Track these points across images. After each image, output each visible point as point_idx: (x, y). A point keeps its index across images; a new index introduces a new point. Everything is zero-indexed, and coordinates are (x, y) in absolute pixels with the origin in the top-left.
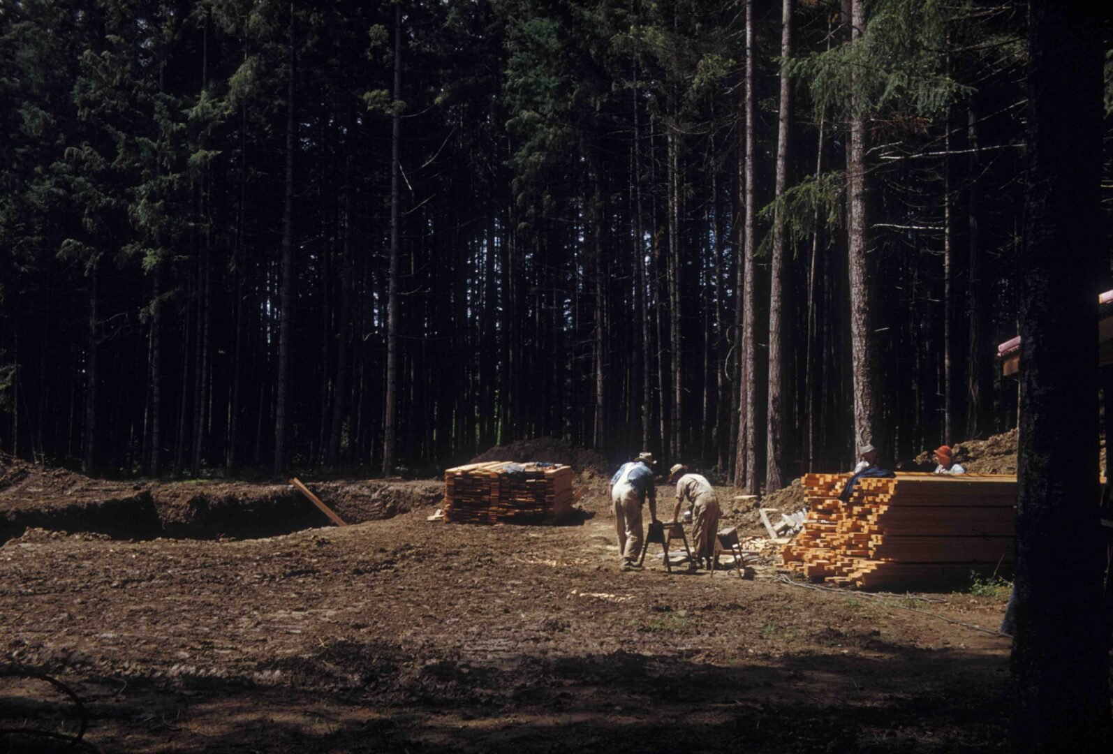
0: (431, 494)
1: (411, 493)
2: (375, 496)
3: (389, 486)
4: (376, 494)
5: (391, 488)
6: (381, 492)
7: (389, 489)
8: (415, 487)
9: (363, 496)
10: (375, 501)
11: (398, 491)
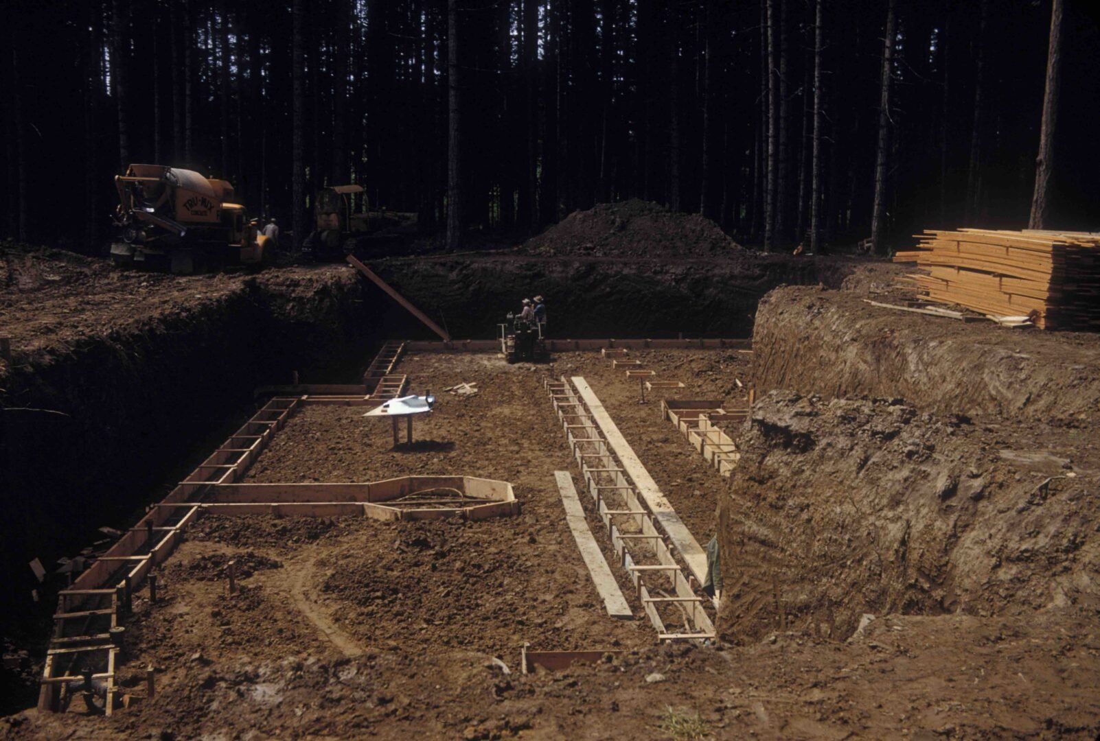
0: (529, 273)
1: (502, 270)
2: (453, 275)
3: (472, 263)
4: (455, 273)
5: (475, 266)
6: (461, 270)
7: (472, 266)
8: (505, 263)
9: (437, 275)
10: (453, 282)
11: (484, 269)
